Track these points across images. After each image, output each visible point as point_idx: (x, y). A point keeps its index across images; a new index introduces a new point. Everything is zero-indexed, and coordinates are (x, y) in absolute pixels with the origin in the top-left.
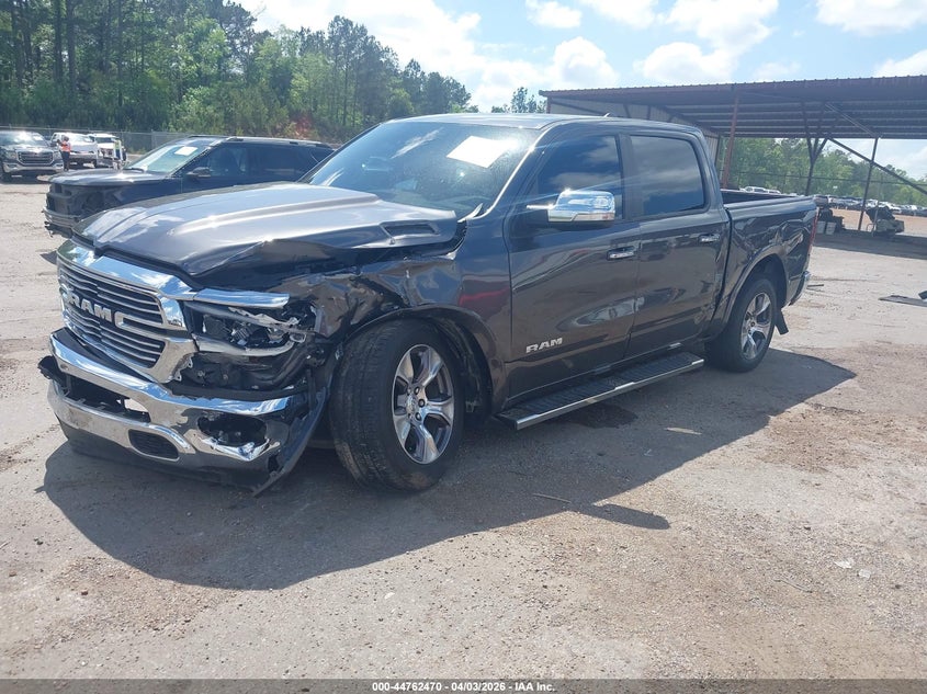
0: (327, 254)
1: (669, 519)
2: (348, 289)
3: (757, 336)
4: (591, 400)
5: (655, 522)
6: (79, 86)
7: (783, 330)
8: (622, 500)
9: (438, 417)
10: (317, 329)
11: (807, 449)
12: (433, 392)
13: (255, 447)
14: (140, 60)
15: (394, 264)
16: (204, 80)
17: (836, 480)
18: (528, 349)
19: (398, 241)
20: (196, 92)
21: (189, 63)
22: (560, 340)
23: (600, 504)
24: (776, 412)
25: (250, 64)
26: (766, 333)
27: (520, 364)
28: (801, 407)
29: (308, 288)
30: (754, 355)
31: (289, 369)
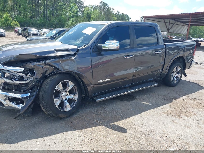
0: (37, 57)
1: (128, 130)
2: (43, 66)
3: (177, 77)
4: (125, 93)
5: (123, 130)
6: (48, 19)
7: (186, 76)
8: (118, 123)
9: (72, 99)
10: (35, 76)
11: (180, 110)
12: (71, 92)
13: (22, 105)
14: (60, 13)
15: (57, 60)
16: (73, 17)
17: (183, 121)
18: (99, 82)
19: (58, 54)
20: (71, 19)
21: (70, 13)
22: (109, 79)
23: (111, 124)
24: (176, 98)
25: (83, 13)
26: (180, 77)
27: (97, 85)
28: (184, 97)
29: (32, 66)
30: (176, 82)
31: (30, 86)
